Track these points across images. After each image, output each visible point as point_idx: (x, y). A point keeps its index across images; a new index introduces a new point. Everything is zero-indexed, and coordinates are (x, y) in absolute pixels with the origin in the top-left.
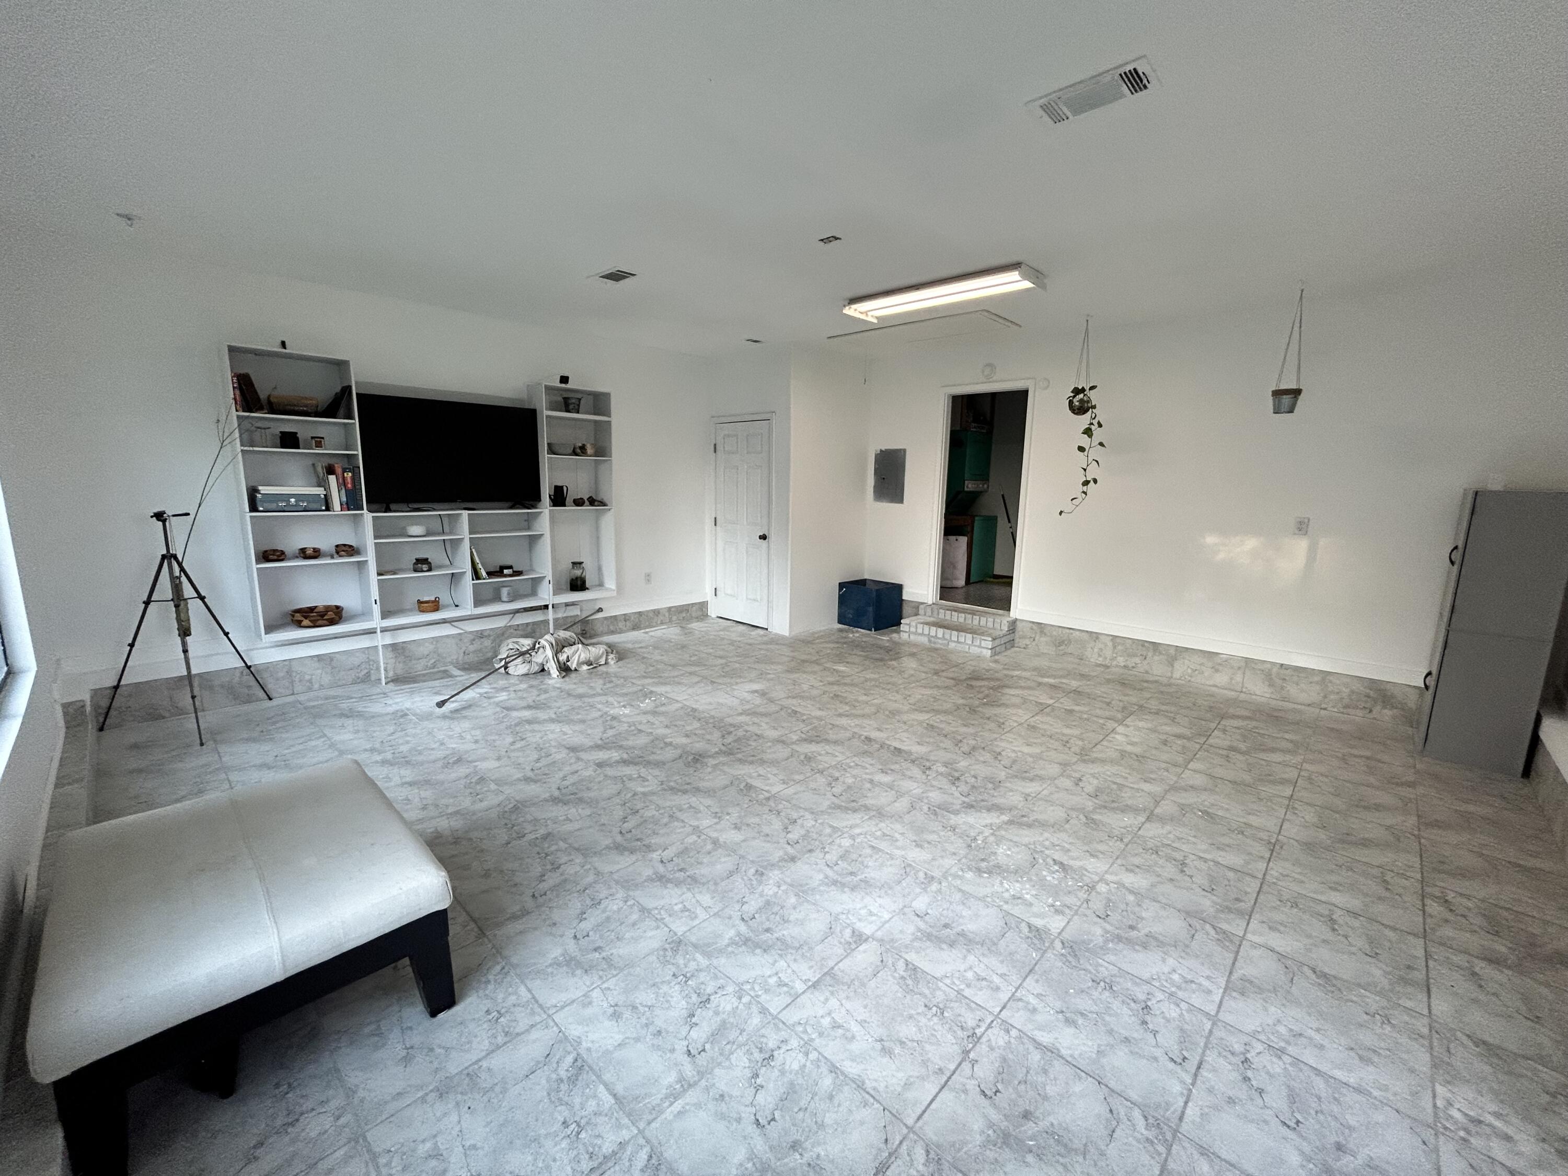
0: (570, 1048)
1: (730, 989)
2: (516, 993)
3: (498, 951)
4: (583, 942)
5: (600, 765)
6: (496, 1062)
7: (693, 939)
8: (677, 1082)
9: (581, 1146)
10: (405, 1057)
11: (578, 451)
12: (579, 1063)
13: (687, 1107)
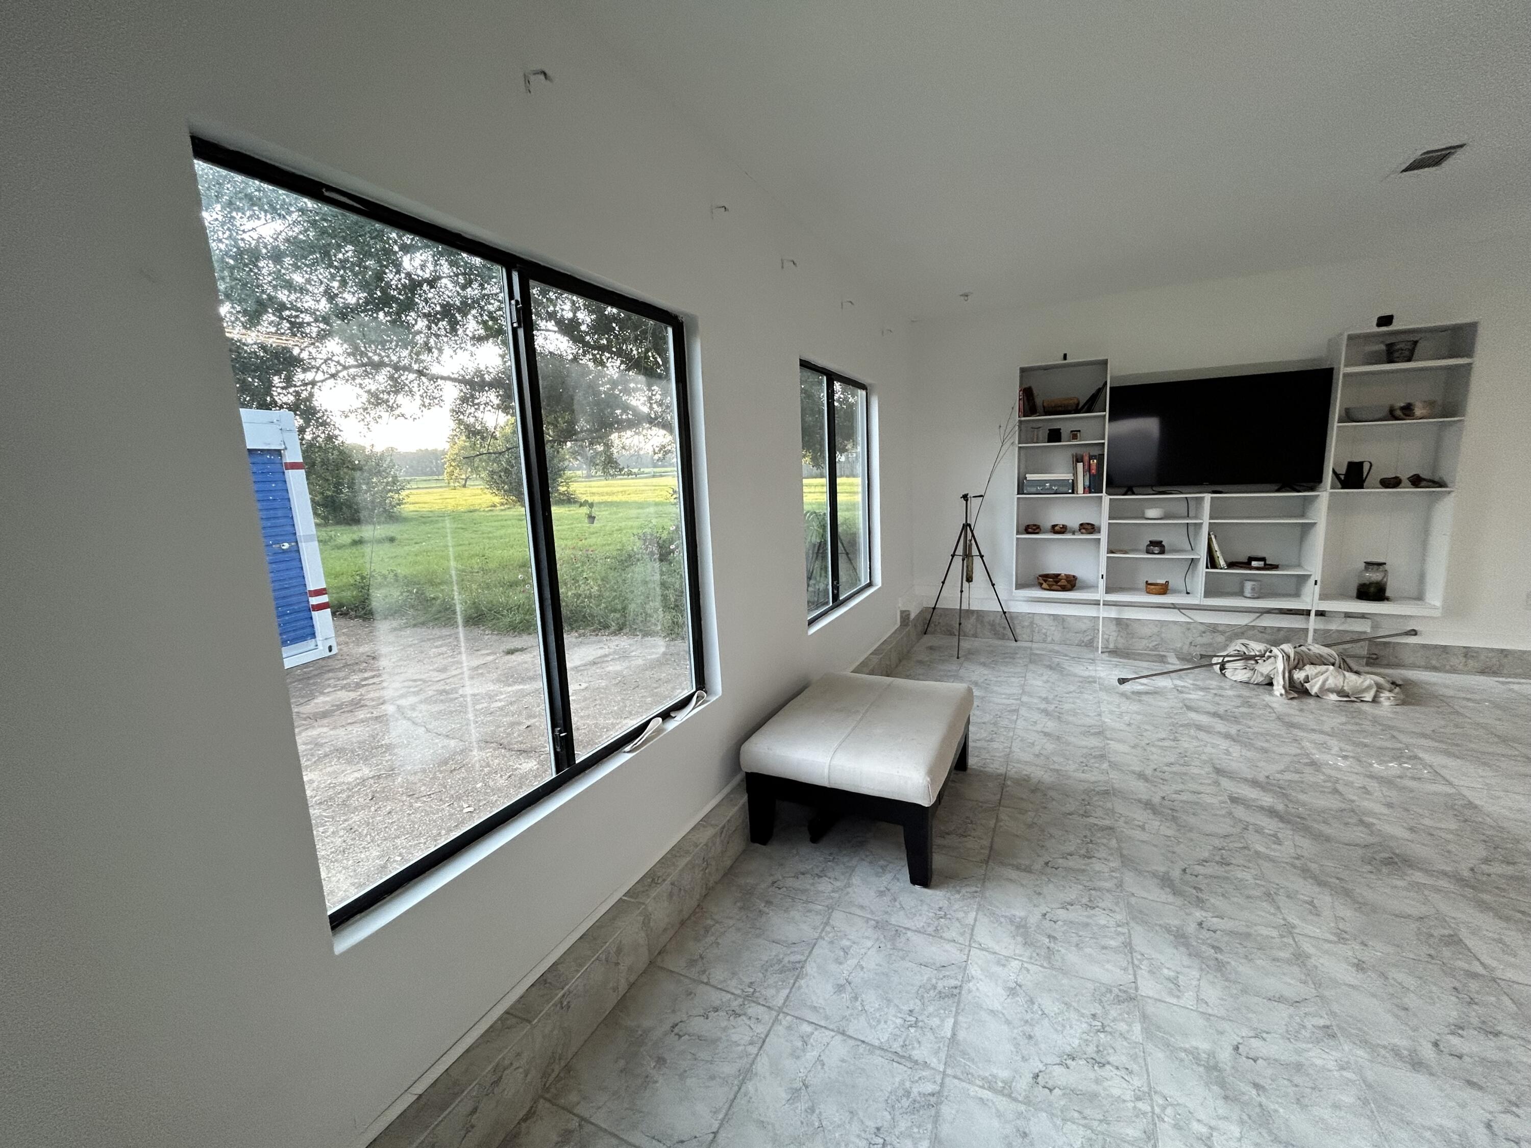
0: (960, 978)
1: (1137, 1082)
2: (966, 913)
3: (984, 880)
4: (1046, 924)
5: (1234, 800)
6: (915, 938)
7: (1150, 1009)
8: (1003, 1082)
9: (905, 1034)
10: (882, 892)
11: (1398, 413)
12: (956, 991)
13: (990, 1104)
